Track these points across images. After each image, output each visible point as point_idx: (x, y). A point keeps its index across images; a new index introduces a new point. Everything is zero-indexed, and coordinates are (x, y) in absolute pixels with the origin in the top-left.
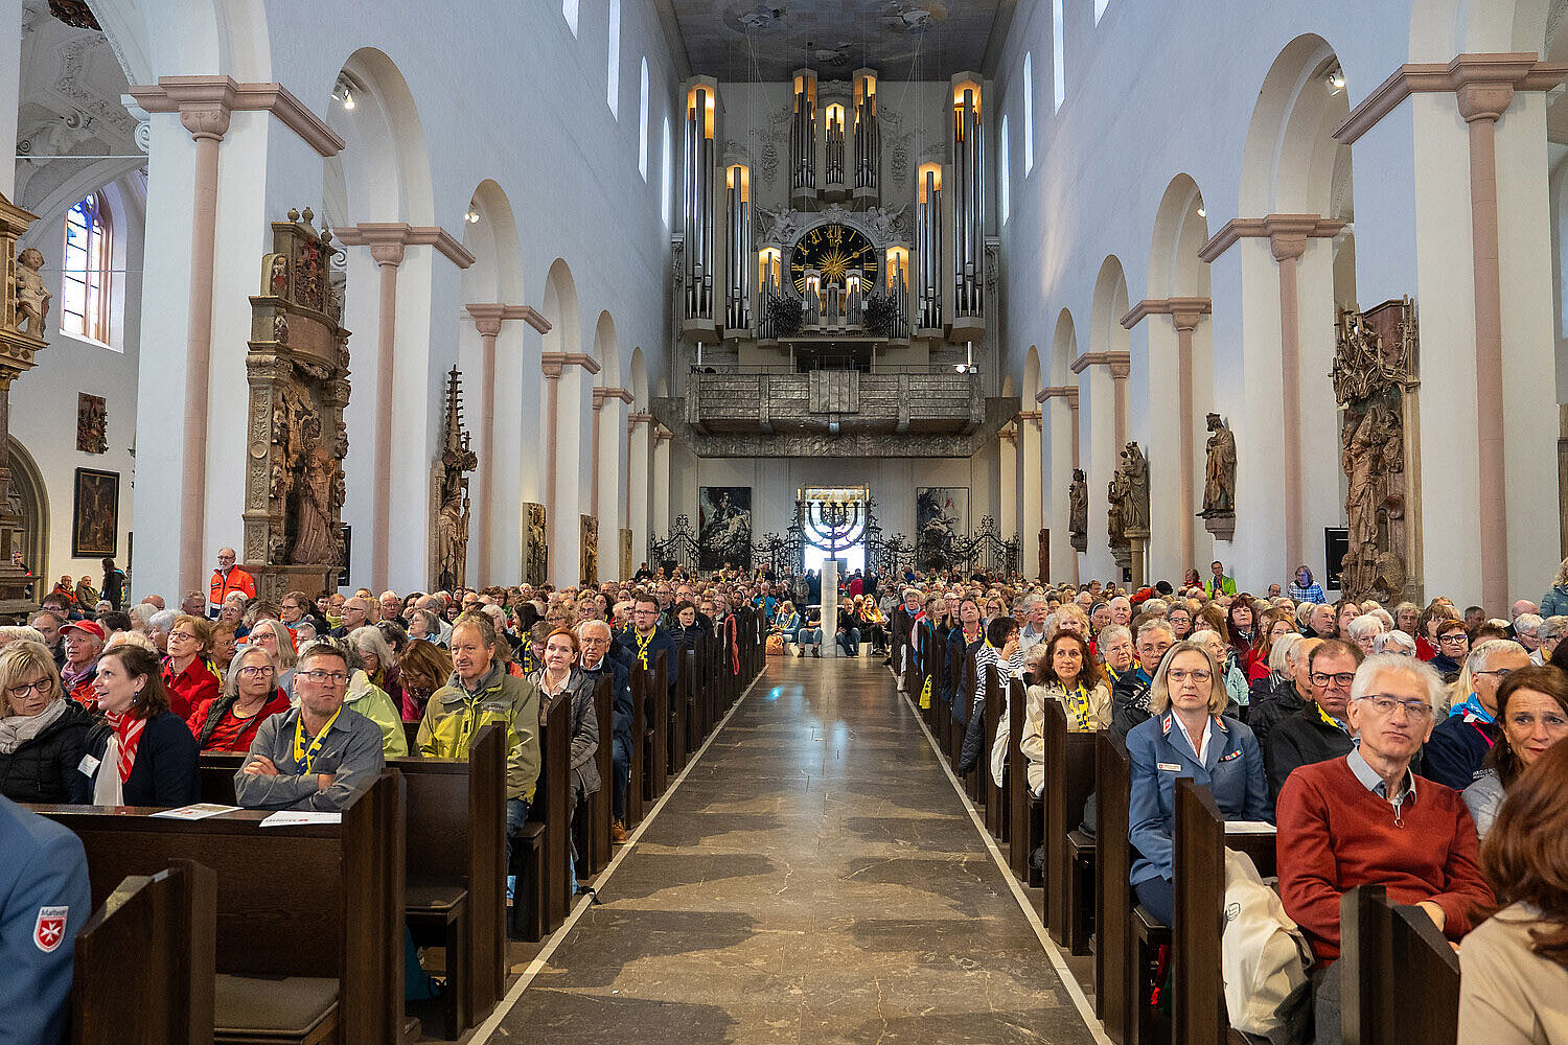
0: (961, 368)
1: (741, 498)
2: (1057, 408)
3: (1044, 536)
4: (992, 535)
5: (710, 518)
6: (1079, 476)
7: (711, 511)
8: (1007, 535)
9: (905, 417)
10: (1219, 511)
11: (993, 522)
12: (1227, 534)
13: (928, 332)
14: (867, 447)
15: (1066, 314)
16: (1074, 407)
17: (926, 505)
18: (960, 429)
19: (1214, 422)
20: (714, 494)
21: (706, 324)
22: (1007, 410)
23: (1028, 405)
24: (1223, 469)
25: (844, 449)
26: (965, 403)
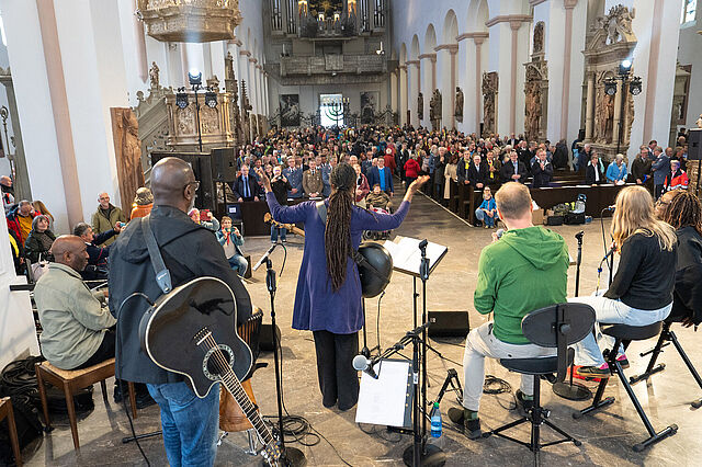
0: (378, 52)
1: (295, 99)
2: (412, 68)
3: (409, 112)
4: (389, 111)
5: (284, 107)
6: (421, 95)
7: (284, 104)
8: (394, 111)
9: (359, 71)
10: (459, 114)
11: (389, 106)
12: (461, 121)
13: (365, 34)
14: (344, 79)
15: (416, 36)
16: (419, 68)
17: (364, 99)
18: (379, 73)
19: (458, 89)
20: (285, 97)
21: (280, 33)
22: (394, 66)
23: (401, 64)
24: (460, 103)
25: (336, 81)
26: (380, 65)
